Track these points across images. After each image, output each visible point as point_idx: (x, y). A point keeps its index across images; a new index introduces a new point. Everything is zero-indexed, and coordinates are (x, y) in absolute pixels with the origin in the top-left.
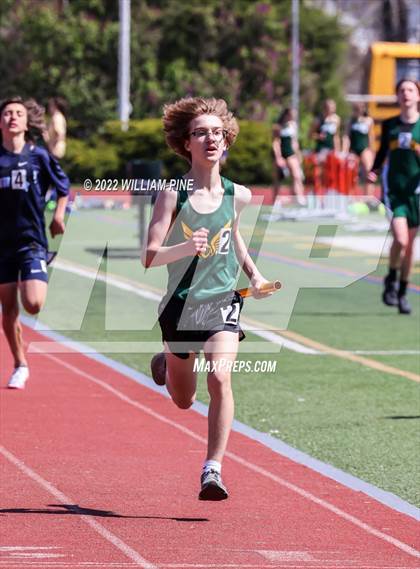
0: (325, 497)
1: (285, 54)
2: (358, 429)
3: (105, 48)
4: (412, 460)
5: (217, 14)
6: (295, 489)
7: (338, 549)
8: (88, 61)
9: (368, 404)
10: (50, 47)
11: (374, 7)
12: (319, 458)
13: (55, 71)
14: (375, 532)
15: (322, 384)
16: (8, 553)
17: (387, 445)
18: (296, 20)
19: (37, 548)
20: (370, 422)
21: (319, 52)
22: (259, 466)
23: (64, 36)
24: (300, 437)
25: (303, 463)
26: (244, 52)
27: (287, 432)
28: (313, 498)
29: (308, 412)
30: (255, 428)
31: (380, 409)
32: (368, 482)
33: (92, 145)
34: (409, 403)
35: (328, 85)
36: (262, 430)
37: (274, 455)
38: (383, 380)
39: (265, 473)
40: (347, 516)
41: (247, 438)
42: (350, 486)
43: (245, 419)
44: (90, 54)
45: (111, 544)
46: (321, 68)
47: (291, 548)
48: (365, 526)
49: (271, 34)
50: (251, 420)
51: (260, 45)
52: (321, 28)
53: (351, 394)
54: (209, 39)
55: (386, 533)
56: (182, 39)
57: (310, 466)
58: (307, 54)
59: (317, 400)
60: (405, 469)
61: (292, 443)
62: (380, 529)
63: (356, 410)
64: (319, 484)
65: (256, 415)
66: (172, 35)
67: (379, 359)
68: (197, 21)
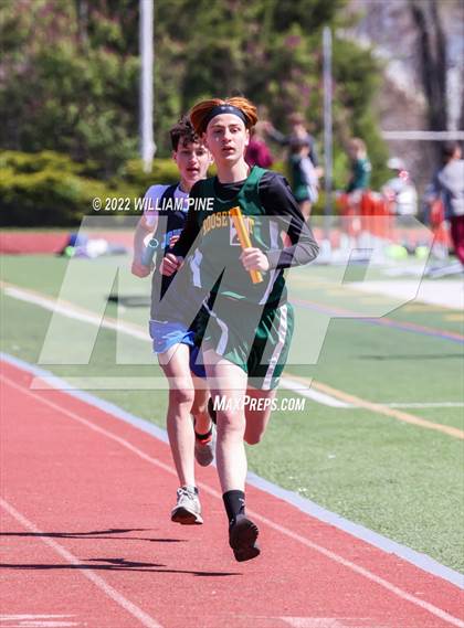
0: (355, 560)
1: (316, 89)
2: (391, 486)
3: (126, 84)
4: (448, 519)
5: (244, 47)
6: (324, 551)
7: (368, 615)
8: (108, 98)
9: (402, 459)
10: (67, 82)
11: (411, 38)
12: (349, 519)
13: (73, 109)
14: (408, 597)
15: (354, 438)
16: (17, 622)
17: (421, 503)
18: (328, 53)
19: (48, 616)
20: (405, 478)
21: (353, 87)
22: (286, 527)
23: (81, 71)
24: (329, 496)
25: (332, 524)
26: (273, 87)
27: (316, 491)
28: (342, 561)
29: (339, 469)
30: (282, 486)
31: (415, 465)
32: (402, 543)
33: (113, 188)
34: (446, 459)
35: (362, 122)
36: (289, 489)
37: (302, 515)
38: (418, 435)
39: (291, 534)
40: (379, 580)
41: (273, 497)
42: (382, 548)
43: (272, 477)
44: (111, 90)
45: (127, 612)
46: (354, 103)
47: (318, 614)
48: (397, 591)
49: (302, 68)
50: (278, 478)
51: (290, 79)
52: (355, 61)
53: (384, 449)
54: (235, 73)
55: (419, 597)
56: (206, 74)
57: (339, 527)
58: (340, 88)
59: (348, 456)
60: (441, 529)
61: (320, 501)
62: (413, 593)
63: (389, 466)
64: (349, 546)
65: (283, 473)
66: (197, 69)
67: (413, 412)
68: (222, 54)
